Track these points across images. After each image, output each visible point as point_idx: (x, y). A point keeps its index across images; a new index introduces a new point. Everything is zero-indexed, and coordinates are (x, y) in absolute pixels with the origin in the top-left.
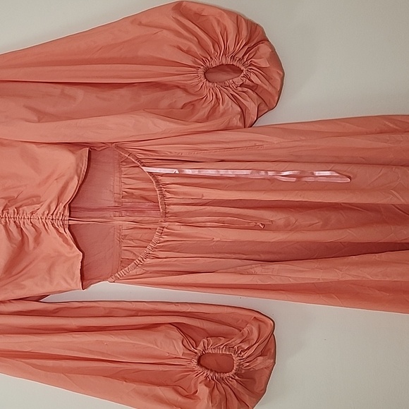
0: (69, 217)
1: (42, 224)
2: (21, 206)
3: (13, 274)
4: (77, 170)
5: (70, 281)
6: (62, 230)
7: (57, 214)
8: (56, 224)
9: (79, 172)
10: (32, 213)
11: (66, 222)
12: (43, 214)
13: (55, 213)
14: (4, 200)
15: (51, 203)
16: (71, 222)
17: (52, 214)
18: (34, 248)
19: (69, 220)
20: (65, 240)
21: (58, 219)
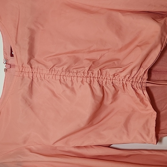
0: (147, 80)
1: (121, 85)
2: (104, 68)
3: (94, 124)
4: (161, 39)
5: (145, 136)
6: (140, 92)
7: (136, 78)
8: (135, 86)
9: (163, 40)
10: (114, 75)
11: (144, 85)
12: (125, 77)
13: (135, 76)
14: (88, 62)
15: (134, 68)
16: (148, 85)
17: (133, 78)
18: (112, 103)
19: (147, 83)
20: (142, 100)
21: (137, 82)
